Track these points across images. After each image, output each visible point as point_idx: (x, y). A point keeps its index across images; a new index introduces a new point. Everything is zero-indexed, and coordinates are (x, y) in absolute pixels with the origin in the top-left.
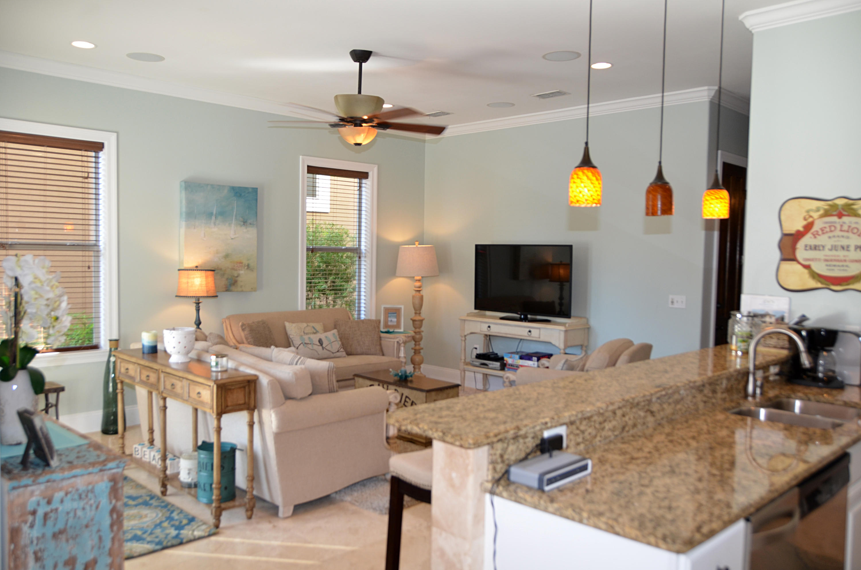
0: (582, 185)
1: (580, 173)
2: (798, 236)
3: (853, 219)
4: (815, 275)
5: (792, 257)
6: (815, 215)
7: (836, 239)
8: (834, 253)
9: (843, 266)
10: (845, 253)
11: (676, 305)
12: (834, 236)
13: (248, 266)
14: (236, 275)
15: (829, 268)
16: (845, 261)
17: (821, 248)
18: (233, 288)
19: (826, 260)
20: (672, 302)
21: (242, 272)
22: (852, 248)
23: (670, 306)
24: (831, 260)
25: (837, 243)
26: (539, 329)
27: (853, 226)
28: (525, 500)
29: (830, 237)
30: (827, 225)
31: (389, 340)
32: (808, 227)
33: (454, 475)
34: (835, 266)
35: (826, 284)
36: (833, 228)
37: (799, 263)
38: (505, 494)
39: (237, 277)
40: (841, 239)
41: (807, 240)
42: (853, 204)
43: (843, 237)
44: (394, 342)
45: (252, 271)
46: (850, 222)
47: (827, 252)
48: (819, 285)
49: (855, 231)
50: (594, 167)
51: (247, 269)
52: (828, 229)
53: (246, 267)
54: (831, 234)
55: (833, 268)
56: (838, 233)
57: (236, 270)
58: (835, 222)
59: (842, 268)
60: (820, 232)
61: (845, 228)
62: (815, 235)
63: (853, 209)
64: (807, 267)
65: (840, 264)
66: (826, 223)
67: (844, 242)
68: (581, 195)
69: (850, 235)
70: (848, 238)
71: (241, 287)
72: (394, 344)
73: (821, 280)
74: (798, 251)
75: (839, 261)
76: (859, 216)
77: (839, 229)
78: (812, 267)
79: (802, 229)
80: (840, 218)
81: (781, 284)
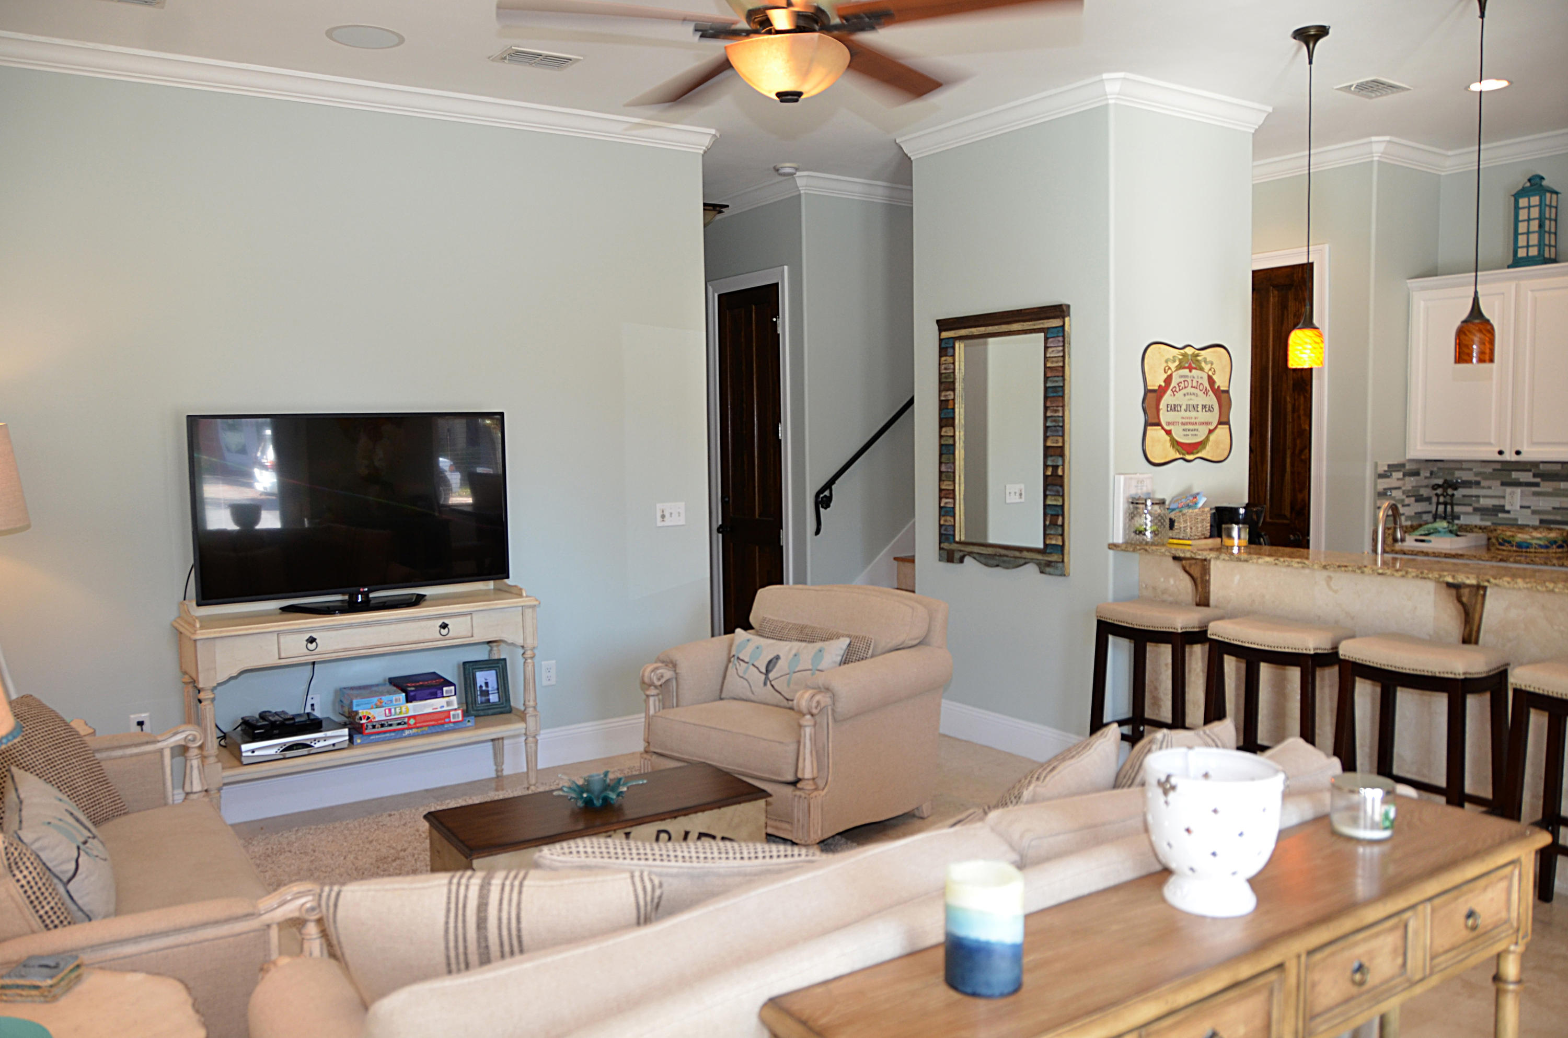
2: (1160, 392)
3: (1200, 373)
5: (1156, 421)
6: (1173, 366)
7: (1189, 397)
8: (1188, 414)
9: (1194, 430)
10: (1196, 414)
11: (668, 522)
12: (1187, 394)
15: (1185, 433)
16: (1196, 423)
17: (1179, 408)
19: (1183, 424)
20: (663, 516)
22: (1200, 408)
23: (660, 524)
24: (1187, 424)
25: (1190, 402)
26: (470, 614)
27: (1199, 381)
29: (1184, 395)
30: (1183, 380)
32: (1168, 380)
34: (1188, 430)
35: (1183, 454)
36: (1186, 384)
37: (1163, 428)
40: (1192, 397)
41: (1167, 399)
42: (1197, 355)
43: (1193, 394)
46: (1198, 377)
47: (1182, 413)
48: (1177, 456)
49: (1201, 387)
52: (1183, 385)
54: (1184, 391)
55: (1187, 433)
56: (1189, 389)
58: (1187, 376)
59: (1194, 433)
60: (1177, 389)
61: (1194, 383)
62: (1174, 392)
63: (1198, 361)
64: (1168, 433)
65: (1192, 427)
66: (1183, 376)
67: (1195, 401)
69: (1198, 391)
70: (1197, 395)
73: (1179, 448)
74: (1161, 412)
75: (1191, 423)
76: (1202, 369)
77: (1190, 385)
78: (1173, 433)
79: (1163, 384)
80: (1190, 371)
81: (1147, 456)
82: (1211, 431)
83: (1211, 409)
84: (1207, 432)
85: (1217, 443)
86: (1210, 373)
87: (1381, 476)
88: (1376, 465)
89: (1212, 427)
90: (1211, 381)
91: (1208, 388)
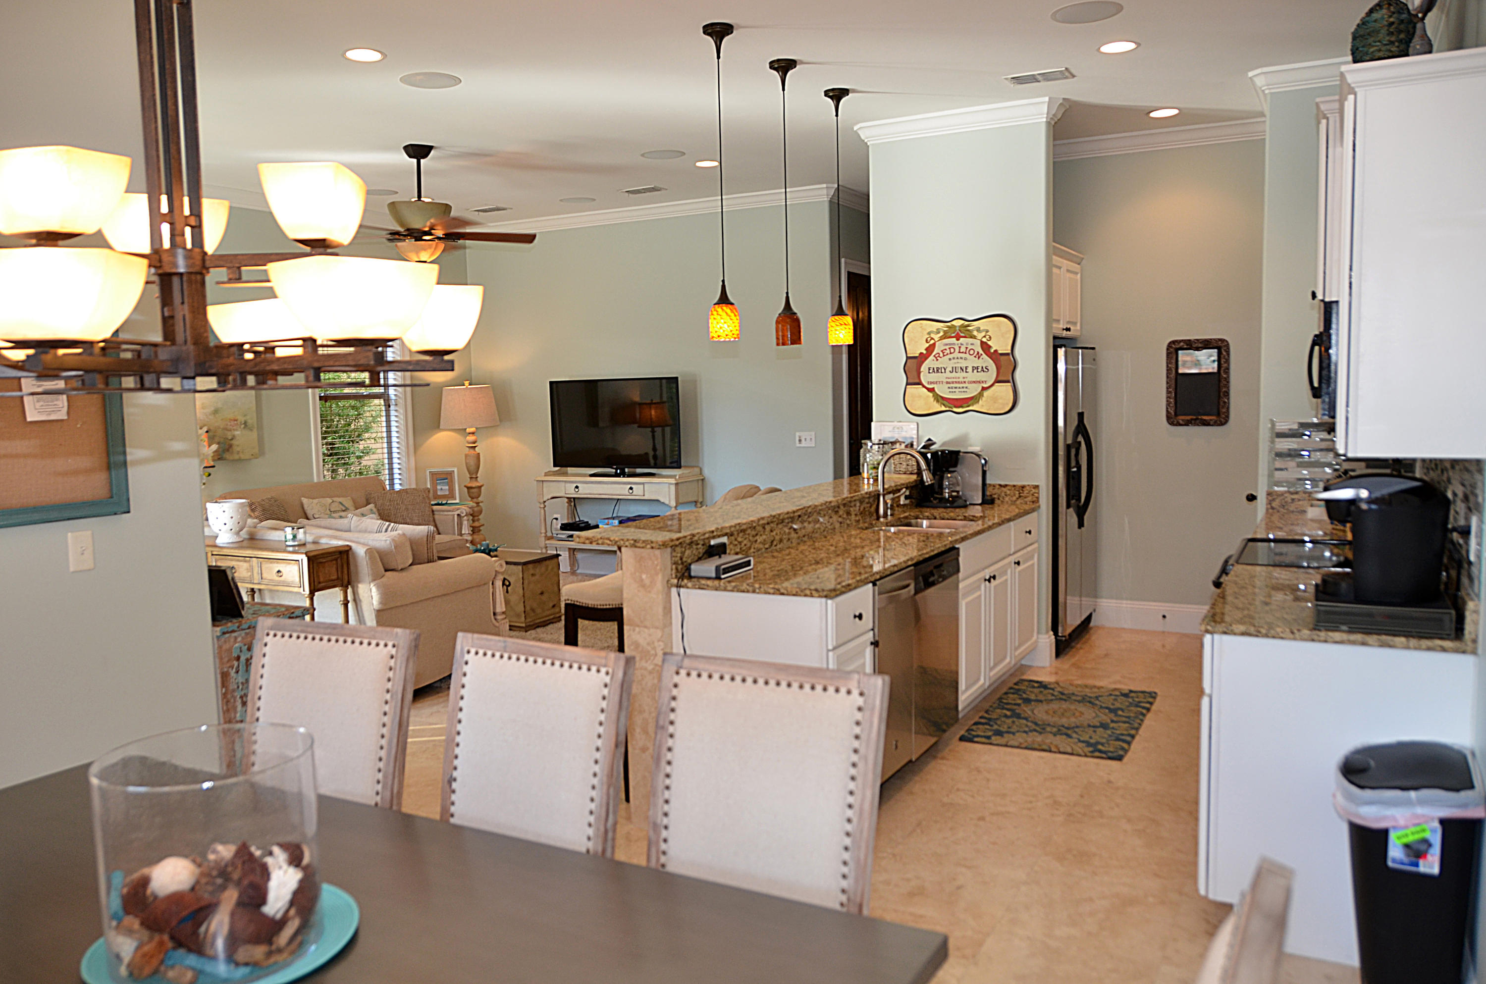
0: (722, 321)
1: (719, 310)
2: (922, 358)
3: (970, 340)
4: (939, 399)
5: (917, 381)
6: (936, 337)
7: (956, 361)
8: (954, 374)
9: (963, 388)
10: (964, 374)
11: (804, 444)
12: (954, 358)
13: (245, 423)
14: (230, 438)
15: (951, 390)
16: (965, 382)
17: (943, 371)
18: (227, 455)
19: (947, 383)
20: (800, 441)
21: (237, 433)
22: (970, 369)
23: (798, 445)
24: (953, 383)
25: (956, 365)
26: (643, 484)
27: (970, 347)
28: (708, 586)
29: (950, 359)
30: (947, 347)
31: (446, 513)
32: (930, 349)
33: (644, 576)
34: (956, 388)
35: (949, 407)
36: (952, 350)
37: (924, 386)
38: (690, 585)
39: (232, 439)
40: (960, 360)
41: (929, 362)
42: (968, 326)
43: (961, 358)
44: (454, 515)
45: (251, 430)
46: (967, 344)
47: (948, 374)
48: (943, 408)
49: (972, 352)
50: (732, 304)
51: (244, 428)
52: (948, 351)
53: (243, 426)
54: (951, 356)
55: (954, 390)
56: (956, 355)
57: (230, 430)
58: (954, 344)
59: (963, 390)
60: (941, 355)
61: (963, 349)
62: (937, 358)
63: (968, 330)
64: (931, 390)
65: (961, 385)
66: (947, 345)
67: (963, 364)
68: (721, 331)
69: (967, 355)
70: (966, 359)
71: (238, 452)
72: (454, 517)
73: (945, 402)
74: (922, 375)
75: (959, 382)
76: (974, 337)
77: (957, 350)
78: (936, 390)
79: (925, 352)
80: (958, 340)
81: (909, 408)
82: (984, 389)
83: (985, 370)
84: (980, 389)
85: (995, 399)
86: (984, 340)
87: (1281, 435)
88: (1273, 424)
89: (985, 386)
90: (985, 346)
91: (981, 352)
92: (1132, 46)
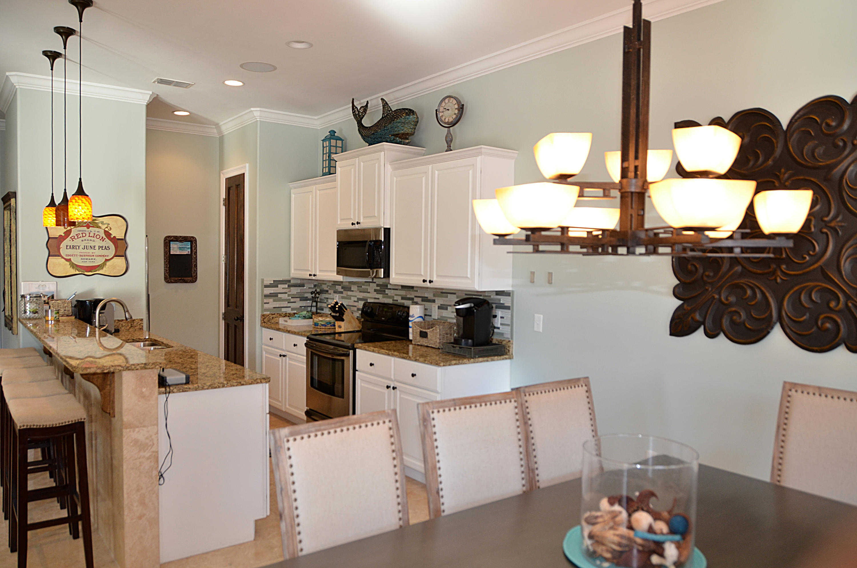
0: (86, 208)
1: (77, 198)
2: (61, 239)
3: (97, 229)
4: (74, 266)
5: (58, 254)
7: (87, 242)
8: (85, 250)
9: (92, 259)
10: (93, 251)
12: (85, 240)
15: (83, 260)
16: (93, 256)
17: (77, 248)
19: (81, 256)
22: (97, 248)
24: (85, 256)
25: (87, 245)
27: (97, 234)
28: (190, 388)
29: (82, 241)
30: (80, 233)
32: (68, 233)
33: (144, 390)
34: (87, 259)
35: (83, 272)
36: (84, 235)
37: (63, 258)
38: (175, 390)
40: (89, 242)
41: (67, 242)
42: (95, 220)
43: (91, 240)
46: (95, 231)
47: (81, 250)
48: (77, 272)
49: (98, 237)
50: (87, 196)
52: (81, 235)
54: (83, 239)
55: (85, 260)
56: (87, 238)
58: (85, 231)
59: (92, 261)
60: (76, 237)
61: (92, 234)
62: (73, 239)
63: (95, 223)
64: (69, 260)
65: (91, 258)
66: (80, 231)
67: (92, 244)
68: (85, 214)
69: (95, 239)
70: (94, 241)
73: (78, 268)
74: (61, 250)
75: (89, 256)
76: (100, 227)
77: (88, 235)
78: (72, 260)
79: (63, 235)
80: (88, 228)
81: (51, 272)
82: (107, 260)
83: (107, 248)
84: (104, 260)
85: (114, 267)
86: (107, 229)
87: (266, 286)
88: (263, 280)
89: (107, 258)
90: (108, 234)
91: (104, 237)
92: (240, 84)
